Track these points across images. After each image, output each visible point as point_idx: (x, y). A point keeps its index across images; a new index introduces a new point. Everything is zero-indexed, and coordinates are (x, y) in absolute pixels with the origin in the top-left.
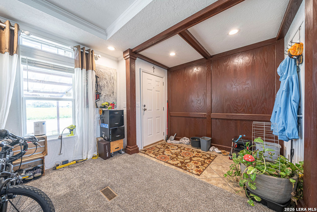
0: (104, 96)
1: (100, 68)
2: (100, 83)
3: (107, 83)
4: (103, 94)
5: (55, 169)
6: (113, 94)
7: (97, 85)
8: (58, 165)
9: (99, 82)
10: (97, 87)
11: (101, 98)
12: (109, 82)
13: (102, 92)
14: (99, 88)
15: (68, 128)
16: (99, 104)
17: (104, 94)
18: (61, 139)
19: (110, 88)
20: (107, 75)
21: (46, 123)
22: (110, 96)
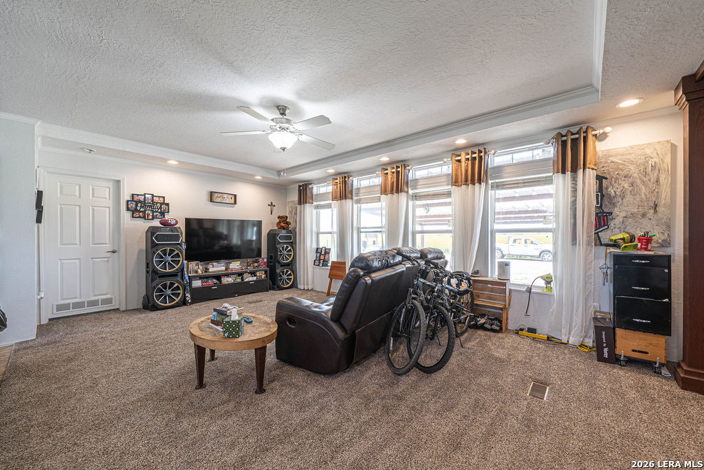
0: (621, 220)
1: (610, 156)
2: (611, 191)
3: (632, 184)
4: (619, 213)
5: (517, 332)
6: (656, 211)
7: (603, 196)
8: (522, 330)
9: (607, 188)
10: (602, 200)
11: (612, 224)
12: (639, 181)
13: (616, 211)
14: (606, 202)
15: (542, 277)
16: (606, 236)
17: (623, 214)
18: (530, 292)
19: (643, 196)
20: (631, 167)
21: (511, 265)
22: (644, 215)
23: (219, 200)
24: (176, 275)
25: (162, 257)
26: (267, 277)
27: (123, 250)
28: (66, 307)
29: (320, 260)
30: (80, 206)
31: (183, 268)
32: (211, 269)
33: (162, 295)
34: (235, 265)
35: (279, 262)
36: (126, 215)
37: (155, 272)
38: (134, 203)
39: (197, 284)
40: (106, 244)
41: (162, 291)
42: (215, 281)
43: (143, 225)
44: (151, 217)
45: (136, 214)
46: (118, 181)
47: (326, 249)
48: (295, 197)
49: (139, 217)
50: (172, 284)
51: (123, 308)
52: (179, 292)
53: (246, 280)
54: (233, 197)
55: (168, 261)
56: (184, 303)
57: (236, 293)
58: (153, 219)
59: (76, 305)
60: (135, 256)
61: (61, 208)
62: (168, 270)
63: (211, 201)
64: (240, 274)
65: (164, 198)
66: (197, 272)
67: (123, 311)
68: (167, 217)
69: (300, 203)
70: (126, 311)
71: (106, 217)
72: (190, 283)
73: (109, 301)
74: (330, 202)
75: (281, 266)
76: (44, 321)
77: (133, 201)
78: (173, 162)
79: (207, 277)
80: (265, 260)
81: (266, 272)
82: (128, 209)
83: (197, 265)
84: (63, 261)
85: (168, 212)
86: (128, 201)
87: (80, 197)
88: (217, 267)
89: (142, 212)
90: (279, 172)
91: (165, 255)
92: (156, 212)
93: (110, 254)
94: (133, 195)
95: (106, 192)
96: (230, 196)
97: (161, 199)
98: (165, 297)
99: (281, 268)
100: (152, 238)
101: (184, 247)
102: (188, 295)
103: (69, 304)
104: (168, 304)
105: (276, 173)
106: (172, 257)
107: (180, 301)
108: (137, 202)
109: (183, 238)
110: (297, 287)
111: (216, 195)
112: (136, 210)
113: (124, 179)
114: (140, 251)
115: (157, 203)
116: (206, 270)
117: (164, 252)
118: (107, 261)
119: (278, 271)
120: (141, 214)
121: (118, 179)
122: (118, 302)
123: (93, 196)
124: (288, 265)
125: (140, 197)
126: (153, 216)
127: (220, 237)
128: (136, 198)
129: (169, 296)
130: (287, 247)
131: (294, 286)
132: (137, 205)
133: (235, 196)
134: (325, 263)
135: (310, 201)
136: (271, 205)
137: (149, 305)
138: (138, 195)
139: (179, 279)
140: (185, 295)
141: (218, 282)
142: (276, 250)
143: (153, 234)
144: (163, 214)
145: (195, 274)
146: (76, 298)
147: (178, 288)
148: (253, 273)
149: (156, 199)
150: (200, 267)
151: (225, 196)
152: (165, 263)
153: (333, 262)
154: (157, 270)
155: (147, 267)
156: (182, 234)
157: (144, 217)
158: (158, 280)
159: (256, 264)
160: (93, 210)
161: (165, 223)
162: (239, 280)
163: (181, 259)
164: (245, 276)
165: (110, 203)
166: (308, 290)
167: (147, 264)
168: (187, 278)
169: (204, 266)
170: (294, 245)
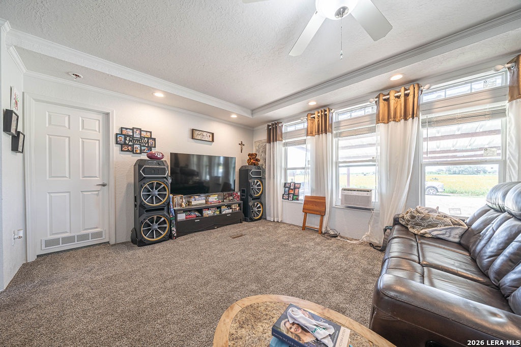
23: (199, 137)
24: (163, 209)
25: (149, 191)
26: (240, 209)
27: (112, 183)
28: (55, 242)
29: (289, 194)
30: (69, 137)
31: (169, 202)
32: (194, 203)
33: (150, 229)
34: (214, 198)
35: (251, 196)
36: (116, 149)
37: (142, 206)
38: (123, 137)
39: (182, 217)
40: (96, 177)
41: (150, 226)
42: (197, 214)
43: (131, 159)
44: (139, 151)
45: (125, 148)
46: (108, 114)
47: (295, 184)
48: (264, 137)
49: (128, 151)
50: (159, 218)
51: (113, 242)
52: (165, 226)
53: (224, 213)
54: (211, 136)
55: (154, 195)
56: (170, 237)
57: (215, 225)
58: (140, 153)
59: (67, 240)
60: (124, 190)
61: (50, 140)
62: (155, 205)
63: (193, 138)
64: (219, 207)
65: (151, 132)
66: (181, 205)
67: (113, 245)
68: (154, 151)
69: (269, 141)
70: (115, 245)
71: (96, 150)
72: (176, 217)
73: (99, 235)
74: (305, 138)
75: (253, 199)
76: (32, 258)
77: (122, 134)
78: (159, 95)
79: (190, 211)
80: (239, 194)
81: (239, 205)
82: (117, 143)
83: (181, 198)
84: (52, 194)
85: (155, 147)
86: (117, 134)
87: (69, 128)
88: (198, 201)
89: (130, 145)
90: (253, 111)
91: (152, 189)
92: (144, 146)
93: (100, 187)
94: (122, 128)
95: (95, 124)
96: (209, 134)
97: (149, 134)
98: (153, 231)
99: (253, 202)
100: (139, 170)
101: (170, 181)
102: (174, 229)
103: (59, 239)
104: (155, 239)
105: (250, 112)
106: (158, 191)
107: (166, 235)
108: (126, 136)
109: (168, 172)
110: (266, 219)
111: (197, 132)
112: (125, 143)
113: (113, 112)
114: (129, 185)
115: (144, 138)
116: (189, 203)
117: (151, 185)
118: (98, 195)
119: (250, 204)
120: (130, 148)
121: (107, 111)
122: (107, 237)
123: (83, 128)
124: (258, 198)
125: (128, 130)
126: (141, 150)
127: (193, 174)
128: (125, 132)
129: (156, 231)
130: (257, 182)
131: (263, 217)
132: (125, 139)
133: (213, 134)
134: (296, 197)
135: (280, 139)
136: (241, 144)
137: (137, 241)
138: (127, 129)
139: (165, 213)
140: (171, 228)
141: (200, 215)
142: (248, 184)
143: (140, 167)
144: (150, 148)
145: (179, 208)
146: (67, 232)
147: (164, 222)
148: (229, 206)
149: (144, 134)
150: (184, 200)
151: (205, 134)
152: (152, 197)
153: (306, 197)
154: (145, 204)
155: (135, 201)
156: (168, 168)
157: (132, 151)
158: (145, 215)
159: (231, 198)
160: (83, 142)
161: (152, 157)
162: (218, 213)
163: (167, 193)
164: (223, 208)
165: (100, 136)
166: (278, 222)
167: (135, 197)
168: (173, 212)
169: (187, 199)
170: (263, 180)
